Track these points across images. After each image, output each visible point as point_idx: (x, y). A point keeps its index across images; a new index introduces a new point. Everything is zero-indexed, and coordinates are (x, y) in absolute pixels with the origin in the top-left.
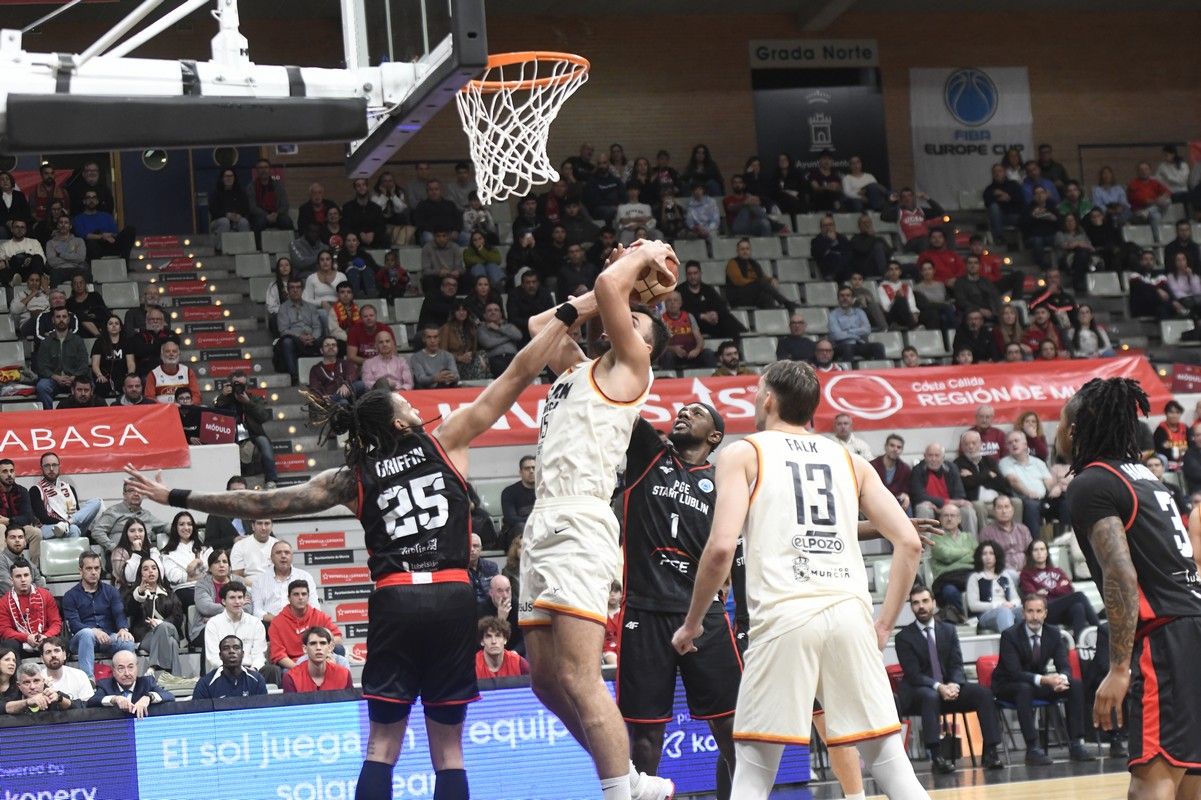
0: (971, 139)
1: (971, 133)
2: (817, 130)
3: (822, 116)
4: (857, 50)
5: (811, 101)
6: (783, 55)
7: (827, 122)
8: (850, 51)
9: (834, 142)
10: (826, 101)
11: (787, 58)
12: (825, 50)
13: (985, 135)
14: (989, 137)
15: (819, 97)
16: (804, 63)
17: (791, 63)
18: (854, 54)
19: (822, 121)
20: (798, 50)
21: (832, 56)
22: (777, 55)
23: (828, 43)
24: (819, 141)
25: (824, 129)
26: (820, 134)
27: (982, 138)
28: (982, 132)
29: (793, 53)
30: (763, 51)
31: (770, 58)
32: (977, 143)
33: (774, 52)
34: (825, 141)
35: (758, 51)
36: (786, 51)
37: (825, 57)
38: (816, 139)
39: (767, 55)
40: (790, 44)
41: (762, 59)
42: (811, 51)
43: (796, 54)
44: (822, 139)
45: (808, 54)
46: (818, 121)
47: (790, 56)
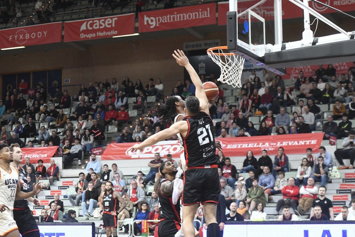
0: (247, 67)
1: (247, 65)
2: (201, 67)
3: (203, 63)
4: (214, 43)
5: (200, 60)
6: (193, 46)
7: (204, 65)
8: (212, 43)
9: (205, 71)
10: (204, 59)
11: (194, 47)
12: (205, 44)
13: (251, 66)
14: (252, 66)
15: (202, 58)
16: (199, 48)
17: (195, 49)
18: (213, 44)
19: (203, 65)
20: (197, 45)
21: (207, 45)
22: (191, 46)
23: (206, 42)
24: (201, 71)
25: (203, 67)
26: (202, 69)
27: (250, 67)
28: (250, 65)
29: (196, 45)
30: (187, 46)
31: (189, 48)
32: (249, 68)
33: (190, 46)
34: (203, 71)
35: (186, 45)
36: (194, 45)
37: (205, 46)
38: (200, 70)
39: (188, 47)
40: (195, 43)
41: (187, 48)
42: (201, 45)
43: (197, 46)
44: (202, 70)
45: (200, 45)
46: (201, 65)
47: (195, 46)
